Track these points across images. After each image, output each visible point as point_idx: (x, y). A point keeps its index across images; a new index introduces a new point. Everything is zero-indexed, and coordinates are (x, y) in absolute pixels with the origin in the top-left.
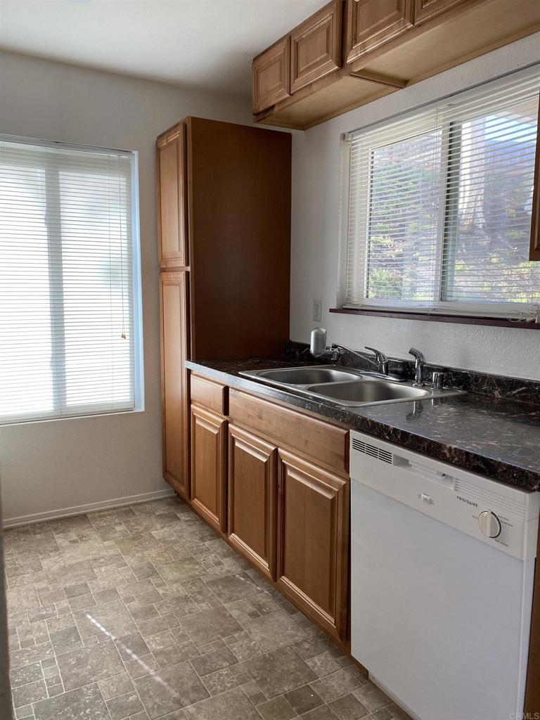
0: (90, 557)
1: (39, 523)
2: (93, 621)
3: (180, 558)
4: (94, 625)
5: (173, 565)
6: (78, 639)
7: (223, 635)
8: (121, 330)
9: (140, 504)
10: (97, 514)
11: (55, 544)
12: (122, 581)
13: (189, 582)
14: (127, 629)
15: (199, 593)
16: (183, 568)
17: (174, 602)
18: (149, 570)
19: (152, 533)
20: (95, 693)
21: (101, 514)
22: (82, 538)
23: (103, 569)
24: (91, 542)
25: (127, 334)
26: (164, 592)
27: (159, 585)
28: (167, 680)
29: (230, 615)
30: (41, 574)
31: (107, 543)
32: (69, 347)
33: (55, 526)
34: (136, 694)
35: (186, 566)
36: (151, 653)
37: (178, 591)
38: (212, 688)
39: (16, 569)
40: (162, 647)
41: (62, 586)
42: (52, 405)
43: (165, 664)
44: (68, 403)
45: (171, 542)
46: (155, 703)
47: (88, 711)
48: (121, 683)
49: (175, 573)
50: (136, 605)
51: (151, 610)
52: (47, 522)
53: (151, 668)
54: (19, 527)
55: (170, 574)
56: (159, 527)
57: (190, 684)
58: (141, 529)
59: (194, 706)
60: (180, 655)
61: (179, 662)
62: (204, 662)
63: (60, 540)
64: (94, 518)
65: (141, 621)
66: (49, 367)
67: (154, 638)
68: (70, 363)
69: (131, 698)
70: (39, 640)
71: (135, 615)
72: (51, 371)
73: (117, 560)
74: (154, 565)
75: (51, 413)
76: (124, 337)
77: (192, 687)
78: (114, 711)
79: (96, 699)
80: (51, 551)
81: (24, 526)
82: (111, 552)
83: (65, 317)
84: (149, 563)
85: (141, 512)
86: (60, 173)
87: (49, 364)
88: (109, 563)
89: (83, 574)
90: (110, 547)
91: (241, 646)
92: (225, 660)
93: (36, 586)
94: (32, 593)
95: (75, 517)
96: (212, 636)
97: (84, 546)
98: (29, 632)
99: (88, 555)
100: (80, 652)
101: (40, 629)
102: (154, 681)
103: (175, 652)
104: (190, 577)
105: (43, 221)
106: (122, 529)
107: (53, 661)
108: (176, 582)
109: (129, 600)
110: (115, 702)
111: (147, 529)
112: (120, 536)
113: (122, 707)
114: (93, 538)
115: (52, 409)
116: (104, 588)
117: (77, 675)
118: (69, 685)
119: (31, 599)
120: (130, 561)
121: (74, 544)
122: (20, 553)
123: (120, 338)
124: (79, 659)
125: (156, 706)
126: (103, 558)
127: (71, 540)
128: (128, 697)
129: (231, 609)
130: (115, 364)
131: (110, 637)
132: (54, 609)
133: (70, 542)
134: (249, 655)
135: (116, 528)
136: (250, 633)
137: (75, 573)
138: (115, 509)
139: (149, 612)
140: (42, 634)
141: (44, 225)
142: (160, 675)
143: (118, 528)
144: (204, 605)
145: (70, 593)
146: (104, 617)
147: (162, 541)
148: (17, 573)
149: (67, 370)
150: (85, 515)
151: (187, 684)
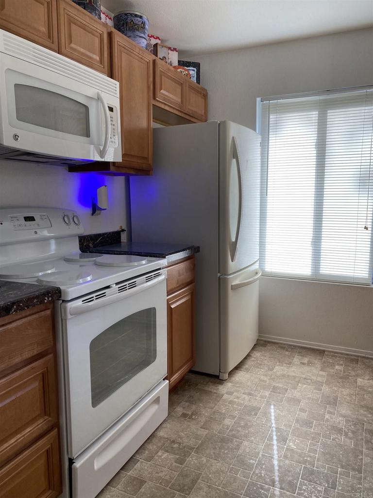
0: (304, 376)
1: (294, 346)
2: (272, 411)
3: (362, 403)
4: (270, 413)
5: (353, 406)
6: (256, 414)
7: (342, 467)
8: (364, 223)
9: (368, 358)
10: (332, 354)
11: (291, 361)
12: (309, 398)
13: (353, 421)
14: (285, 425)
15: (353, 432)
16: (358, 411)
17: (329, 428)
18: (332, 400)
19: (358, 379)
20: (238, 445)
21: (334, 355)
22: (309, 364)
23: (305, 386)
24: (313, 368)
25: (369, 227)
26: (329, 418)
27: (329, 413)
28: (280, 466)
29: (362, 459)
30: (270, 373)
31: (321, 373)
32: (325, 233)
33: (301, 350)
34: (256, 461)
35: (362, 411)
36: (286, 447)
37: (339, 423)
38: (301, 490)
39: (261, 365)
40: (295, 447)
41: (274, 384)
42: (310, 271)
43: (287, 458)
44: (321, 271)
45: (365, 391)
46: (261, 473)
47: (226, 452)
48: (254, 450)
49: (348, 411)
50: (304, 416)
51: (310, 423)
52: (299, 347)
53: (277, 454)
54: (281, 344)
55: (344, 410)
56: (367, 378)
57: (290, 478)
58: (353, 373)
59: (280, 491)
60: (302, 459)
61: (296, 462)
62: (312, 473)
63: (296, 360)
64: (327, 355)
65: (298, 426)
66: (310, 245)
67: (296, 439)
68: (325, 244)
69: (251, 461)
70: (238, 405)
71: (297, 421)
72: (311, 248)
73: (318, 386)
74: (339, 399)
75: (309, 276)
76: (366, 228)
77: (290, 481)
78: (238, 461)
79: (235, 449)
80: (286, 364)
81: (284, 344)
82: (319, 379)
83: (324, 212)
84: (337, 397)
85: (364, 363)
86: (328, 112)
87: (310, 243)
88: (312, 384)
89: (291, 383)
90: (322, 376)
91: (349, 482)
92: (328, 482)
93: (262, 377)
94: (256, 380)
95: (318, 350)
96: (333, 463)
97: (306, 368)
98: (238, 398)
99: (304, 374)
100: (250, 421)
101: (244, 399)
102: (272, 462)
103: (300, 456)
104: (357, 419)
105: (314, 146)
106: (339, 368)
107: (234, 417)
108: (344, 417)
109: (302, 410)
110: (242, 457)
111: (357, 375)
112: (333, 373)
113: (243, 462)
114: (316, 366)
115: (310, 273)
116: (295, 396)
117: (238, 431)
118: (230, 434)
119: (254, 382)
120: (326, 389)
121: (302, 365)
122: (269, 357)
123: (363, 229)
124: (246, 424)
125: (259, 475)
126: (311, 380)
127: (302, 362)
128: (251, 459)
129: (367, 456)
130: (357, 248)
131: (272, 424)
132: (259, 393)
133: (301, 363)
134: (348, 491)
135: (336, 366)
136: (365, 478)
137: (287, 381)
138: (347, 355)
139: (308, 424)
140: (242, 402)
141: (314, 149)
142: (279, 461)
143: (337, 367)
144: (348, 441)
145: (275, 389)
146: (280, 412)
147: (360, 387)
148: (259, 367)
149: (322, 249)
150: (324, 351)
151: (289, 477)
